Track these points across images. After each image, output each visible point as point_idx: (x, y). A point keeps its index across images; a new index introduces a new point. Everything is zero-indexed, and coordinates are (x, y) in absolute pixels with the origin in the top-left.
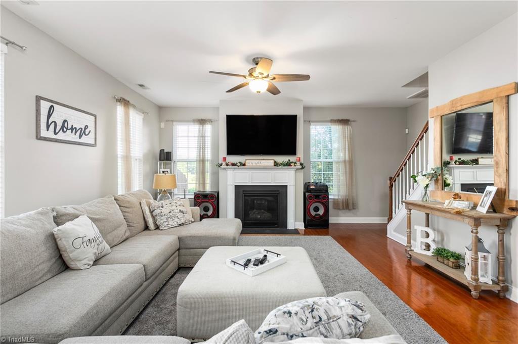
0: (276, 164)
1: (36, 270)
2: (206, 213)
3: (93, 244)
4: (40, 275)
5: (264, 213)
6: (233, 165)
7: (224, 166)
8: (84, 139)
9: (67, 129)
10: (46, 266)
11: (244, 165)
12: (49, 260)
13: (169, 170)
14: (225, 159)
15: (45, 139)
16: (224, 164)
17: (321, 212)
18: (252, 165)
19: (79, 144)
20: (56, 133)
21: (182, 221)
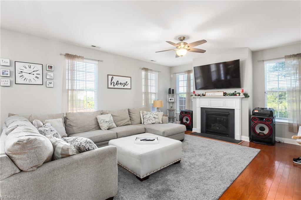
0: (225, 94)
1: (90, 127)
2: (186, 122)
3: (107, 123)
4: (92, 128)
5: (222, 126)
6: (199, 95)
7: (194, 96)
8: (126, 87)
9: (118, 84)
10: (94, 126)
11: (204, 95)
12: (95, 125)
13: (173, 98)
14: (194, 92)
15: (110, 88)
16: (194, 95)
17: (266, 132)
18: (209, 95)
19: (123, 89)
20: (114, 86)
21: (154, 122)
